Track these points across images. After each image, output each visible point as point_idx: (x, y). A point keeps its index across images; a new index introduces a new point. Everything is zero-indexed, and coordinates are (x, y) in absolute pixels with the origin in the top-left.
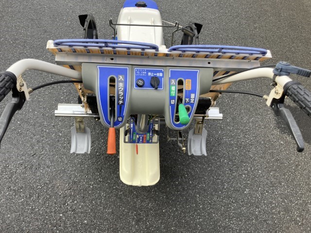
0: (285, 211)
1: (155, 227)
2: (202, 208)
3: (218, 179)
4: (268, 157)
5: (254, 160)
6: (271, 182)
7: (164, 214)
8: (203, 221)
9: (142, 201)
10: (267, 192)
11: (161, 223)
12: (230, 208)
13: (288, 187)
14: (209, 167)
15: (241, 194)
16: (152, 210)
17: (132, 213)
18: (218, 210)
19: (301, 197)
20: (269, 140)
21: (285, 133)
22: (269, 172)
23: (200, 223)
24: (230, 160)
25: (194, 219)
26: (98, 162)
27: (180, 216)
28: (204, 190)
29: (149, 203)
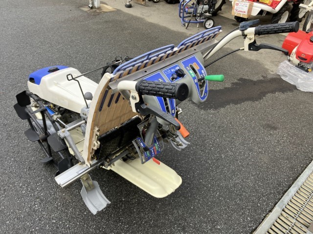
0: (250, 151)
1: (198, 223)
2: (211, 186)
3: (201, 162)
4: (213, 129)
5: (208, 135)
6: (229, 141)
7: (194, 209)
8: (220, 193)
9: (172, 214)
10: (233, 148)
11: (199, 216)
12: (225, 172)
13: (239, 137)
14: (189, 158)
15: (222, 160)
16: (184, 214)
17: (174, 228)
18: (220, 179)
19: (250, 138)
20: (204, 119)
21: (207, 110)
22: (222, 136)
23: (219, 196)
24: (197, 145)
25: (214, 197)
26: (111, 216)
27: (205, 202)
28: (201, 174)
29: (178, 212)
